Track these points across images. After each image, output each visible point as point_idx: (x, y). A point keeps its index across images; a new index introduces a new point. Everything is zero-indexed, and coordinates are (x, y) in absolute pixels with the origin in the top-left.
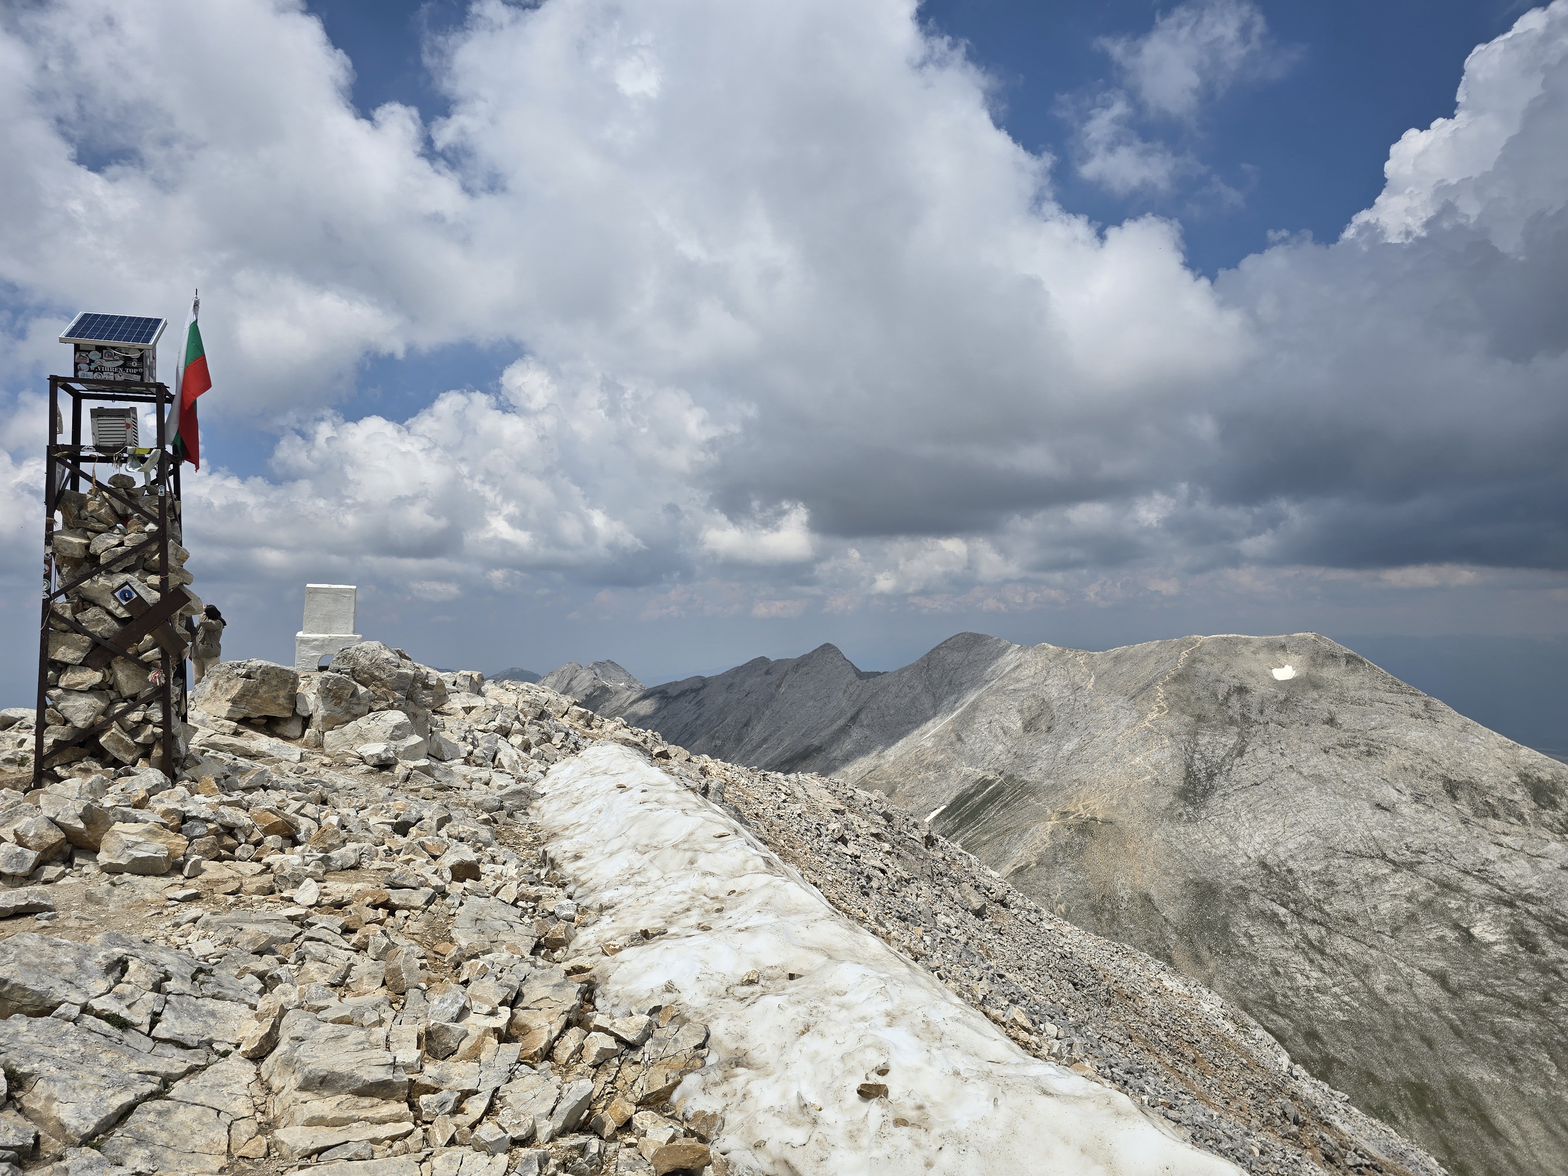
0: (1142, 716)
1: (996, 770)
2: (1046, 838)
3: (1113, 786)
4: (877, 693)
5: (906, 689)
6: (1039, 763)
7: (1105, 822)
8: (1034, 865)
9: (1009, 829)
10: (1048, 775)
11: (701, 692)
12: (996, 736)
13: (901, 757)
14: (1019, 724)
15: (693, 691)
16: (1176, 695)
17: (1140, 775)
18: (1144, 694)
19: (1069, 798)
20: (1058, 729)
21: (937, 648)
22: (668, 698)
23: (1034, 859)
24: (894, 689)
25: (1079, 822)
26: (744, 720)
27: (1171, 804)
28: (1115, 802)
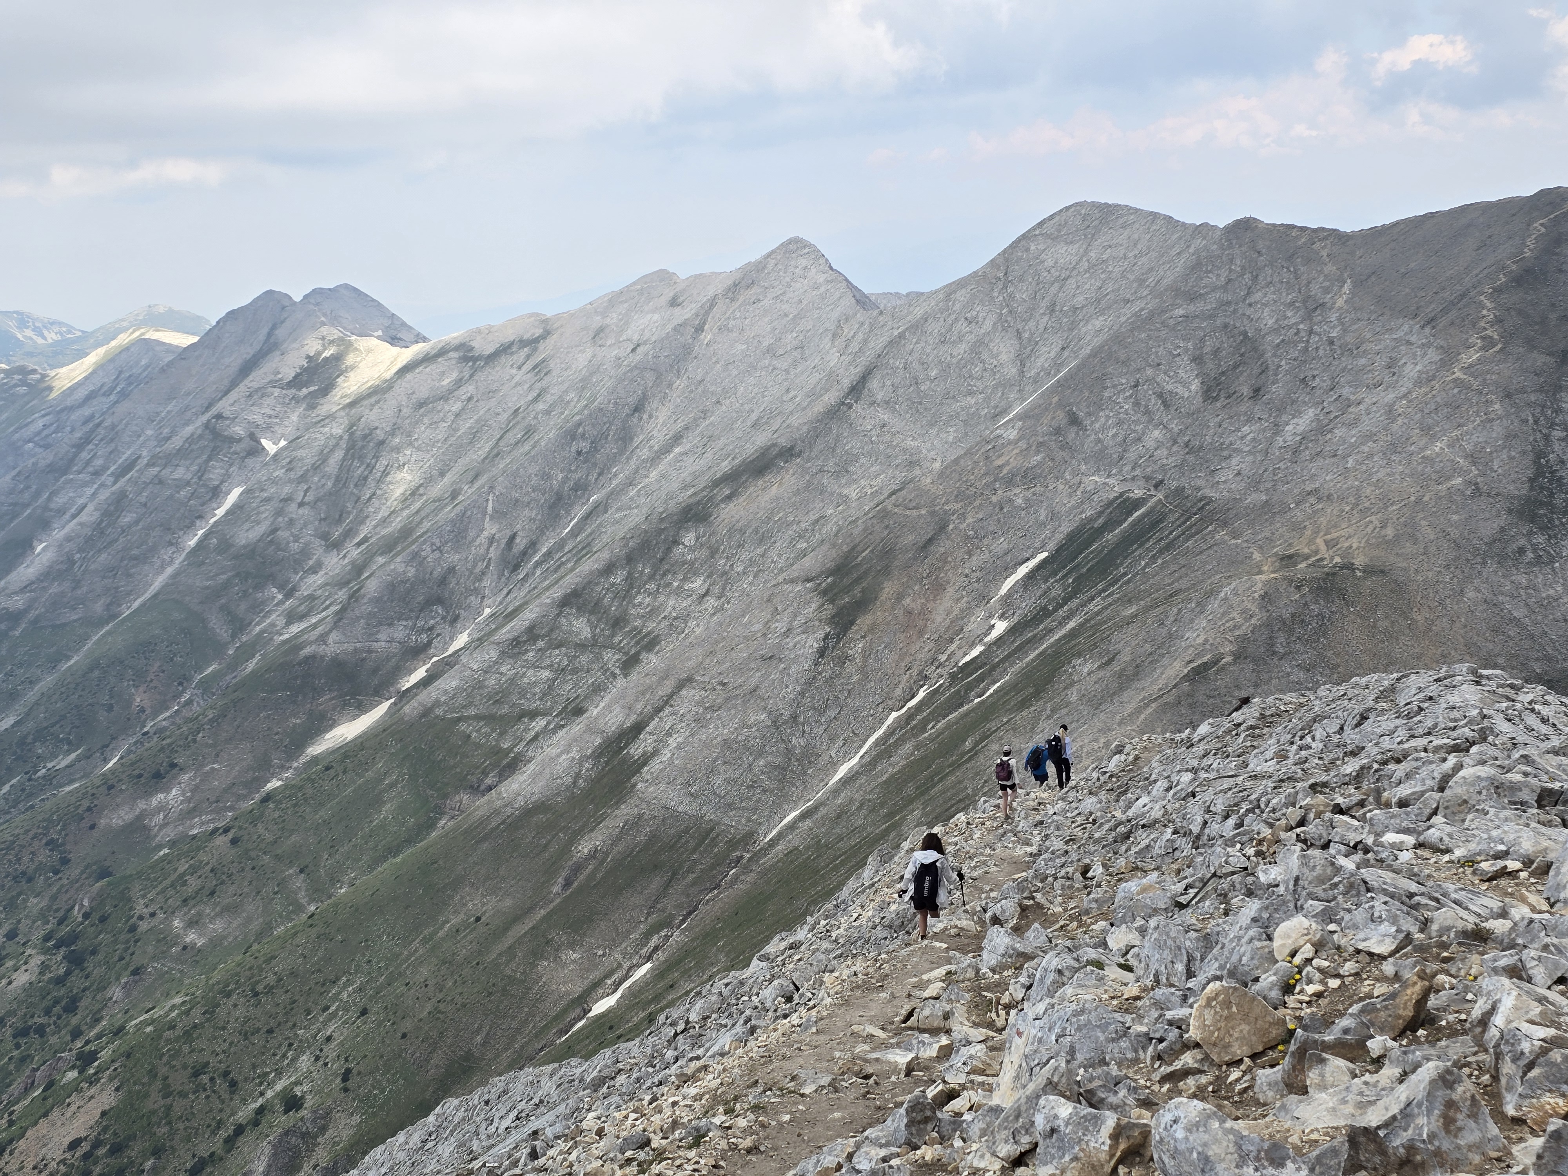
0: (1449, 358)
1: (1147, 479)
2: (1253, 608)
3: (1386, 501)
4: (901, 336)
5: (962, 326)
6: (1234, 461)
7: (1370, 571)
8: (1228, 659)
9: (1177, 592)
10: (1255, 484)
11: (541, 346)
12: (1147, 412)
13: (956, 461)
14: (1195, 386)
15: (523, 343)
16: (1520, 312)
17: (1443, 477)
18: (1452, 315)
19: (1298, 528)
20: (1276, 390)
21: (1024, 237)
22: (474, 359)
23: (1228, 648)
24: (935, 327)
25: (1317, 573)
26: (632, 400)
27: (1502, 530)
28: (1390, 532)
